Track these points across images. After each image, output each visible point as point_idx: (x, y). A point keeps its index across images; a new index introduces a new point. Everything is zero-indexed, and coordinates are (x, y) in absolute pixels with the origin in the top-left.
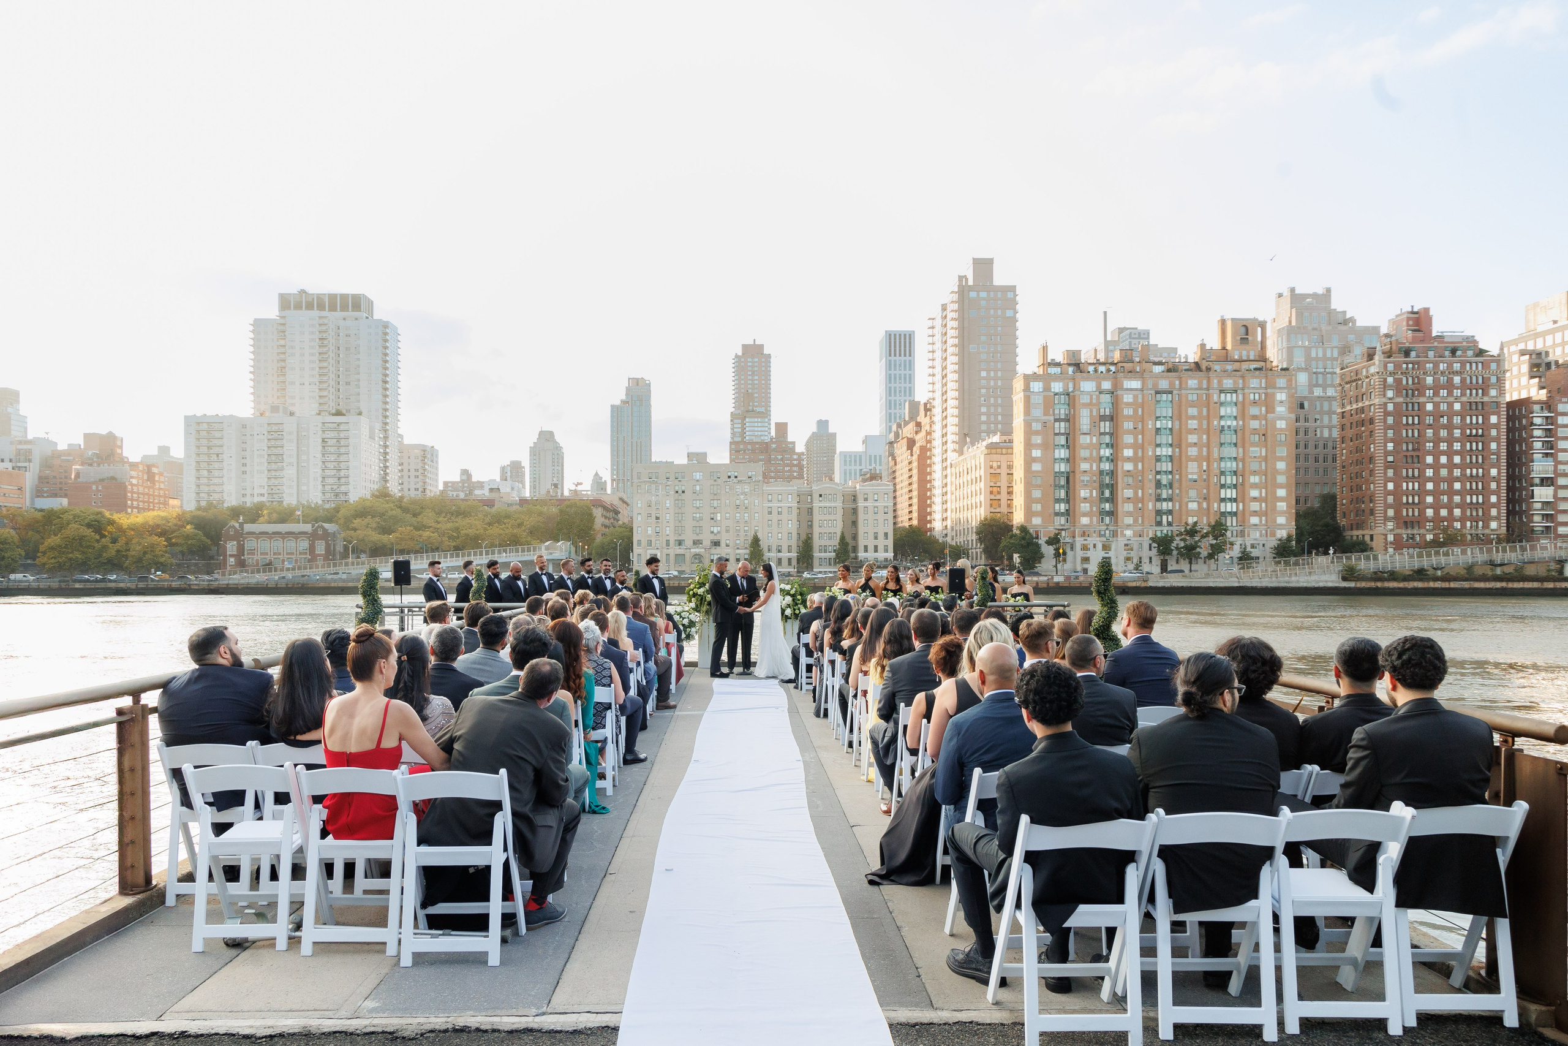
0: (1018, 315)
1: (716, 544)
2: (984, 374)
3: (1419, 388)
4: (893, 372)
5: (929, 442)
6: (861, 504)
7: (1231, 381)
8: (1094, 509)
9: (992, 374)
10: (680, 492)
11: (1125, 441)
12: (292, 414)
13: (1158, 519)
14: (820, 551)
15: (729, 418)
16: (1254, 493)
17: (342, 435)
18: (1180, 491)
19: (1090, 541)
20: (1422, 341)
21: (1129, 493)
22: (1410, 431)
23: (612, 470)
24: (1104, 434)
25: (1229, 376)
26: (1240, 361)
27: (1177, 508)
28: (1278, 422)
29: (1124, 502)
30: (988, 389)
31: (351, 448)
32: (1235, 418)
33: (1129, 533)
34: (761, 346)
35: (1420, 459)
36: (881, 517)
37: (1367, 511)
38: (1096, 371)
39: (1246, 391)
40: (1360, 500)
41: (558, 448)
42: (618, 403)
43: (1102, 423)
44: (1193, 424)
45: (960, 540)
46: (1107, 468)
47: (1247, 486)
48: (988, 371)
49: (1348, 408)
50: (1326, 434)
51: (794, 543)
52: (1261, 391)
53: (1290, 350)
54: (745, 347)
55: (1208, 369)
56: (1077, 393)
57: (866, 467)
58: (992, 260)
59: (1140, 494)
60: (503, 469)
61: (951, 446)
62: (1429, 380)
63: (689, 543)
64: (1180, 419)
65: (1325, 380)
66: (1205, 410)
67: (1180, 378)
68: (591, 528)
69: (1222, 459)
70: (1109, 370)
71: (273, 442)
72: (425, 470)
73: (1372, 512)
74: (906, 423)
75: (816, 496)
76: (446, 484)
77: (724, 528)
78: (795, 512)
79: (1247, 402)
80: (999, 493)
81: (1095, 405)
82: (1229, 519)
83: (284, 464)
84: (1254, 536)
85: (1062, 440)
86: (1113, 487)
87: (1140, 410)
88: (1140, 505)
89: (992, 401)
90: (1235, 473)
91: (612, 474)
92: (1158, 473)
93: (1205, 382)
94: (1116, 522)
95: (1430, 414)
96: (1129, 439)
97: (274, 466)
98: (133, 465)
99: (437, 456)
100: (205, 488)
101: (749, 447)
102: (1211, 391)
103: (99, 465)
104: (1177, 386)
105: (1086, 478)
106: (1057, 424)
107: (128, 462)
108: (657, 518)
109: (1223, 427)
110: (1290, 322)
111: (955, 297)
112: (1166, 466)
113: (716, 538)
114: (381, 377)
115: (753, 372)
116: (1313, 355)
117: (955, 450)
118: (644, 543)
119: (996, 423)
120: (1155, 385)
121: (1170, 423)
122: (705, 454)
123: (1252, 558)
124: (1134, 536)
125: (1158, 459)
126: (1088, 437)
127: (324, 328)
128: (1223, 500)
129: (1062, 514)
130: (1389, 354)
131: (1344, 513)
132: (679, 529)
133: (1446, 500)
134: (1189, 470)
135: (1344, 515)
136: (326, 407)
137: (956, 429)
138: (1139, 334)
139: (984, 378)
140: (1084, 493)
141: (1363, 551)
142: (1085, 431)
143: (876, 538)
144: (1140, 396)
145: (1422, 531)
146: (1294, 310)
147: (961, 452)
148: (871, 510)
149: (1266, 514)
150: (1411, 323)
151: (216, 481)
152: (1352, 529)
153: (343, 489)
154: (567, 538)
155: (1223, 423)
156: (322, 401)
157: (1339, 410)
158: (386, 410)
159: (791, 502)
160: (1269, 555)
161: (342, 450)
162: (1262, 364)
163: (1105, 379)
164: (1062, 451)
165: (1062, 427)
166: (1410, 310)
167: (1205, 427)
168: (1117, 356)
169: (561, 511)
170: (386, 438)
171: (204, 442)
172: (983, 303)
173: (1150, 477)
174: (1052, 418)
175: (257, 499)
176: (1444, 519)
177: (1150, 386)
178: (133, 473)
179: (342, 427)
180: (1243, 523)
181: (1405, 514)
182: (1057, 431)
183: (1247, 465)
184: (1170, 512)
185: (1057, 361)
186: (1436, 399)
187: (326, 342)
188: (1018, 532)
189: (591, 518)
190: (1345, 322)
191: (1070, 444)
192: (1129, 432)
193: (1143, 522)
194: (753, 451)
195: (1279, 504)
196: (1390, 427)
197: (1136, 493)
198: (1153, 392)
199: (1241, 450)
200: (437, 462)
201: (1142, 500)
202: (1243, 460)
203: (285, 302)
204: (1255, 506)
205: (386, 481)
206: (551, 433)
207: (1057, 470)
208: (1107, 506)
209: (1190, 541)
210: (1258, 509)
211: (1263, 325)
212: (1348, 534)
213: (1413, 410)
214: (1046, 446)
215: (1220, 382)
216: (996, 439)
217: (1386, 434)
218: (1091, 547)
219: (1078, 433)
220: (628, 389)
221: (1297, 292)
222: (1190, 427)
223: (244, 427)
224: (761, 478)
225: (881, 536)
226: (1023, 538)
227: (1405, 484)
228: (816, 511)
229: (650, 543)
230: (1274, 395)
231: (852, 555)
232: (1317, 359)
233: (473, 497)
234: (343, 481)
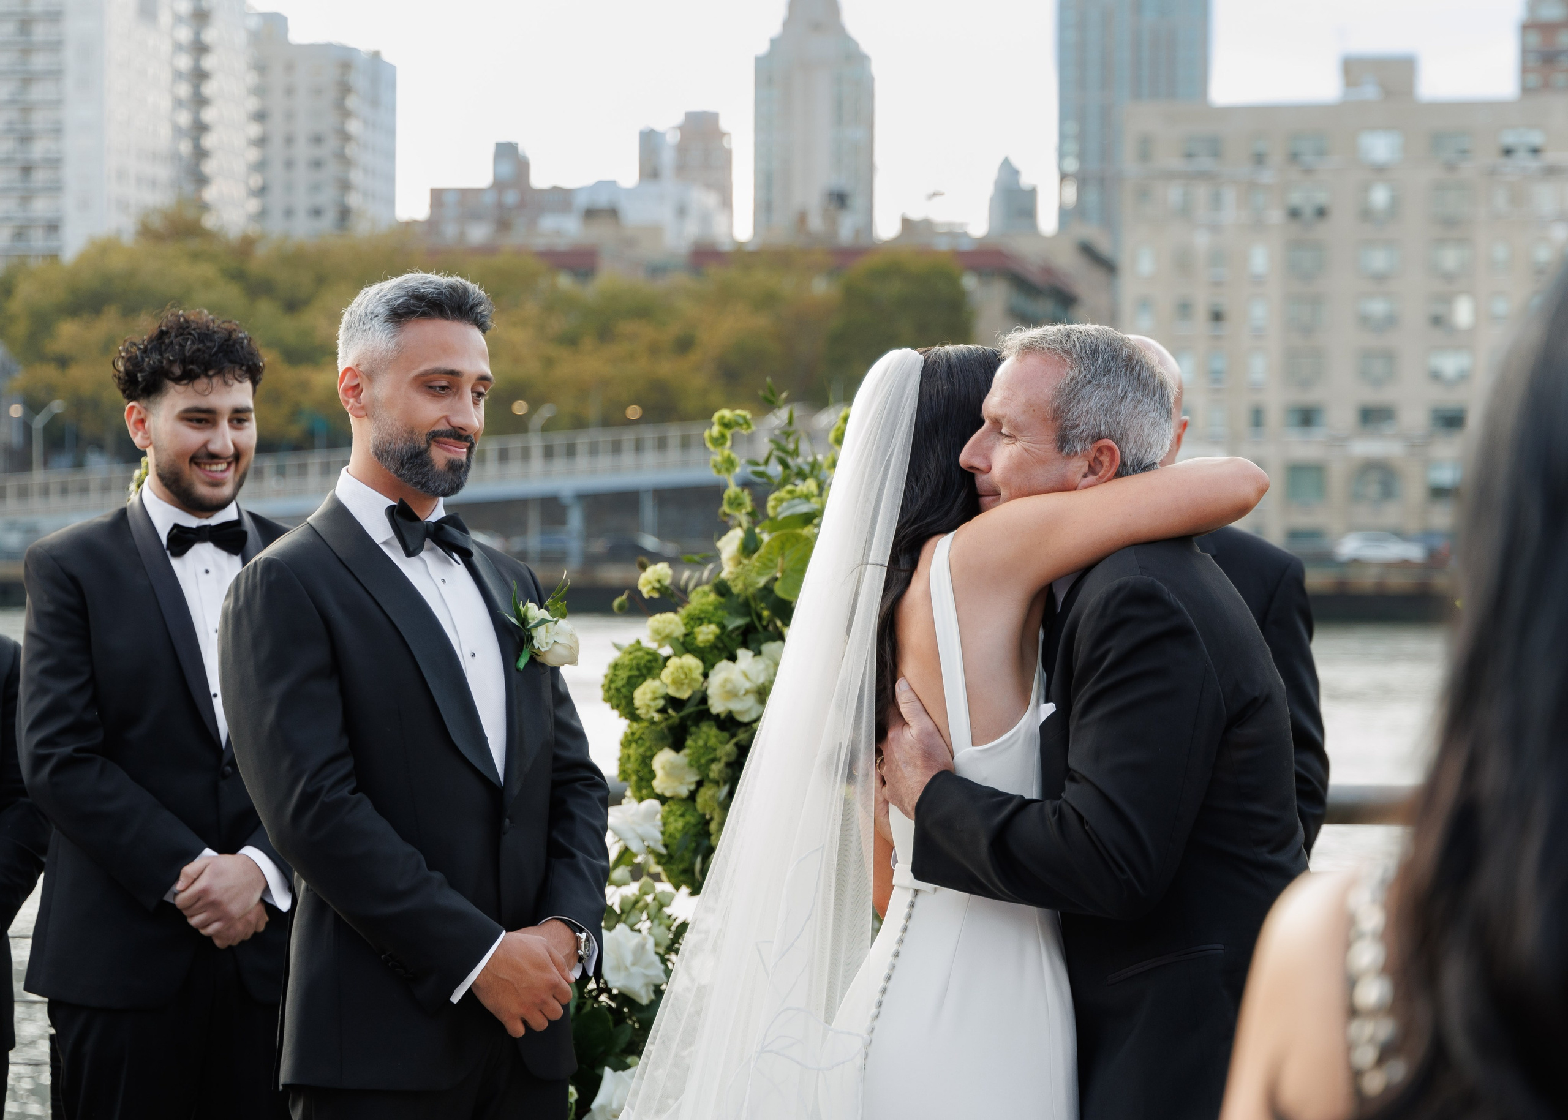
10: (1308, 211)
23: (1063, 142)
31: (70, 55)
60: (649, 140)
63: (1341, 417)
72: (345, 137)
91: (1062, 156)
99: (392, 88)
108: (1217, 317)
122: (1409, 66)
153: (41, 207)
170: (202, 18)
200: (392, 112)
205: (202, 180)
233: (517, 238)
234: (40, 177)
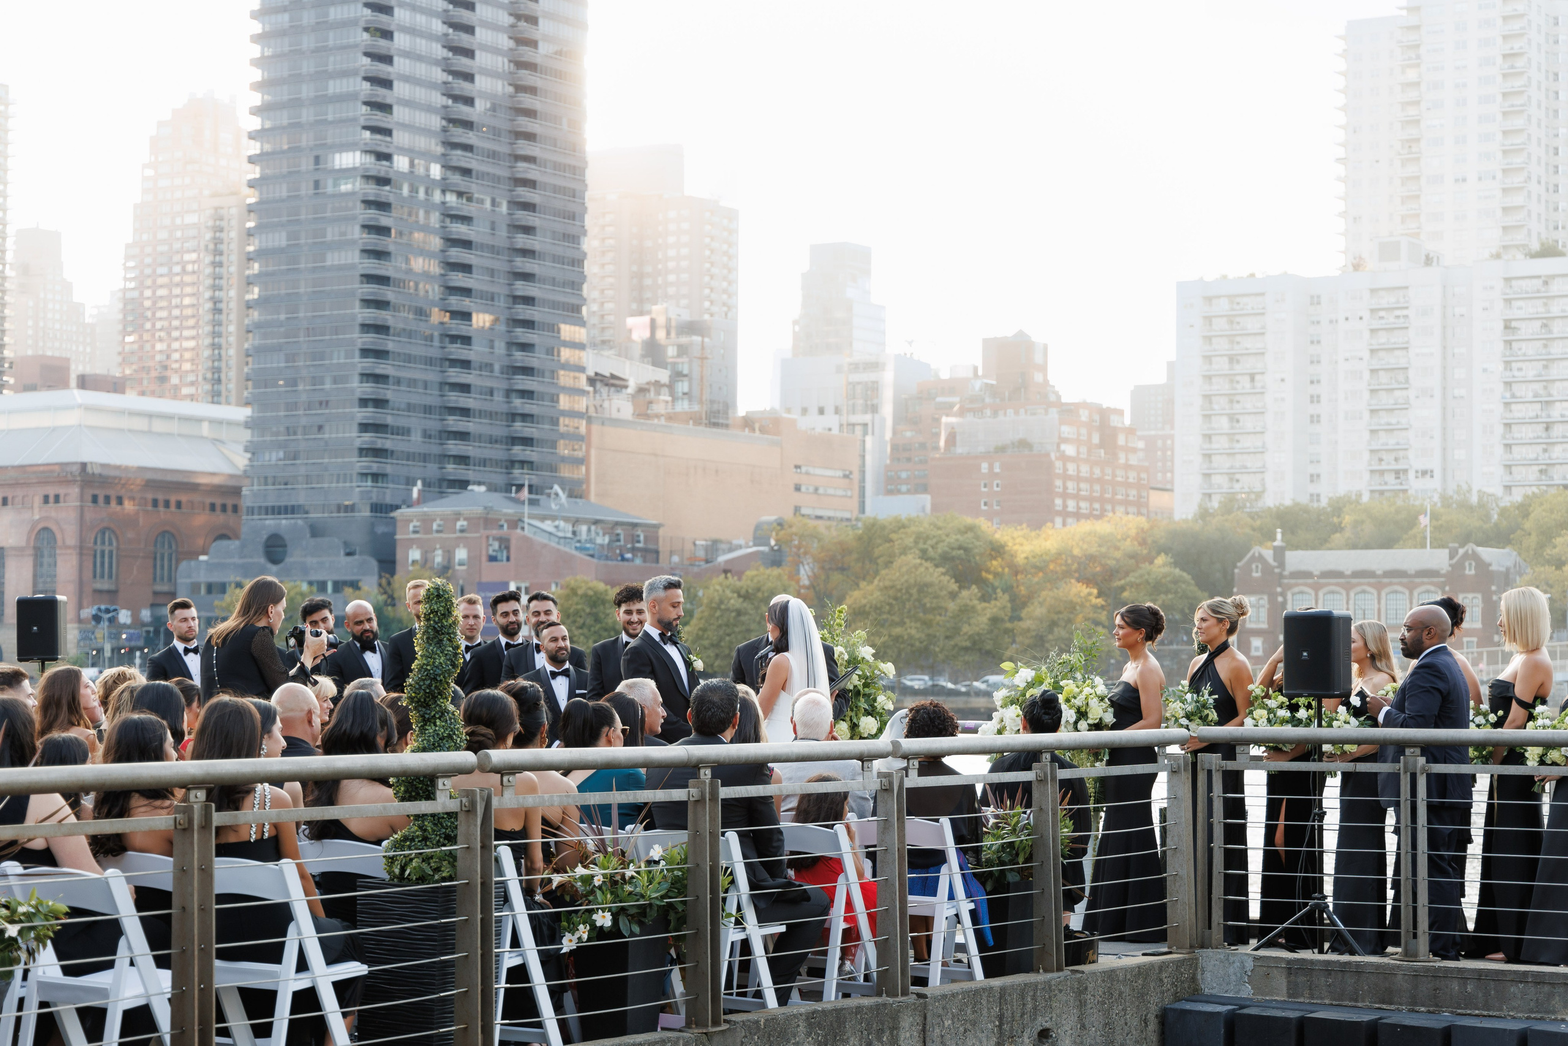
12: (1428, 261)
17: (1557, 308)
71: (1383, 338)
83: (1411, 394)
97: (1385, 400)
98: (1069, 411)
100: (1222, 463)
103: (995, 414)
107: (1058, 403)
136: (1519, 237)
151: (1247, 443)
153: (1557, 452)
156: (1509, 221)
161: (1556, 350)
171: (1223, 345)
175: (1342, 490)
178: (1067, 430)
179: (1555, 287)
223: (1315, 301)
234: (1558, 430)
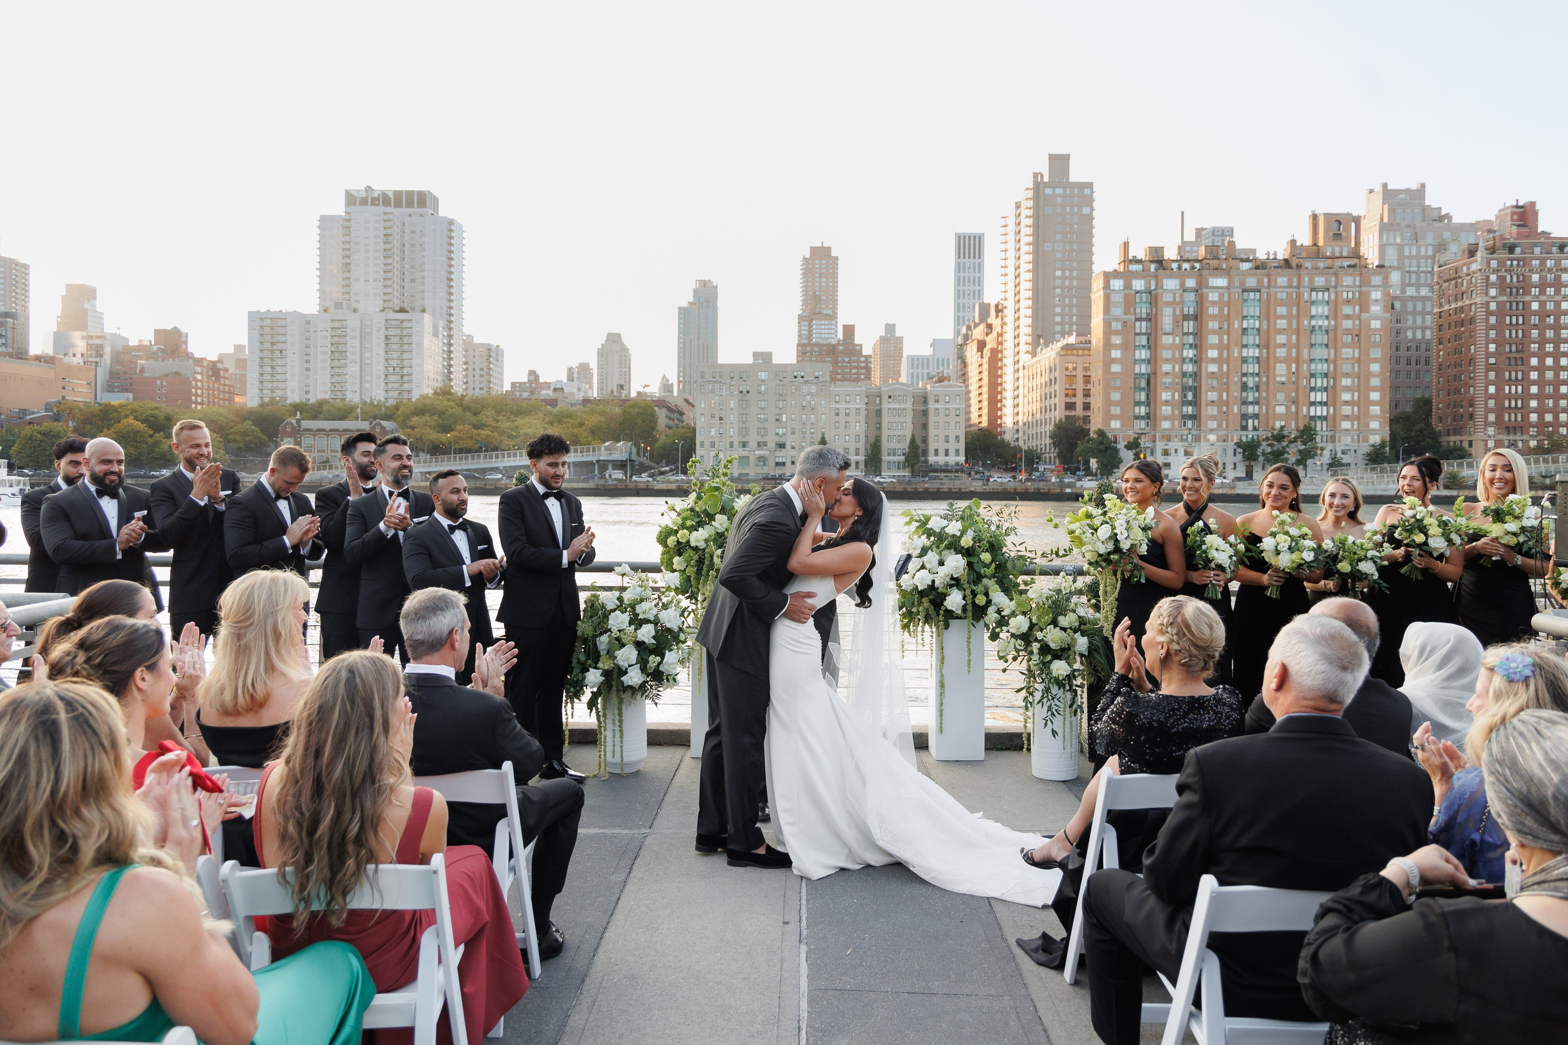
0: (1094, 213)
1: (782, 446)
2: (1058, 273)
3: (1524, 286)
4: (962, 275)
5: (1001, 343)
6: (932, 406)
7: (1323, 279)
8: (1176, 412)
9: (1067, 273)
10: (745, 392)
11: (1210, 341)
12: (355, 311)
13: (1244, 423)
14: (889, 455)
15: (797, 320)
16: (1346, 396)
17: (405, 333)
18: (1268, 394)
19: (1172, 446)
20: (1527, 237)
21: (1213, 396)
22: (1514, 332)
23: (679, 371)
24: (1188, 334)
25: (1321, 274)
26: (1333, 258)
27: (1264, 411)
28: (1373, 322)
29: (1207, 406)
30: (1063, 288)
31: (414, 346)
32: (1327, 317)
33: (1212, 438)
34: (829, 249)
35: (1524, 361)
36: (952, 419)
37: (1467, 416)
38: (1180, 268)
39: (1339, 289)
40: (1457, 405)
41: (624, 351)
42: (686, 305)
43: (1186, 323)
44: (1282, 324)
45: (1032, 444)
46: (1190, 369)
47: (1339, 389)
48: (1063, 271)
49: (1447, 307)
50: (1419, 335)
51: (861, 446)
52: (1355, 289)
53: (1382, 248)
54: (813, 249)
55: (1299, 266)
56: (1160, 291)
57: (933, 370)
58: (1068, 155)
59: (1225, 397)
60: (570, 370)
61: (1023, 348)
62: (1535, 278)
63: (753, 444)
64: (1268, 320)
65: (1418, 279)
66: (1295, 309)
67: (1269, 276)
68: (653, 429)
69: (1312, 361)
70: (1193, 268)
71: (336, 339)
72: (490, 369)
73: (1472, 416)
74: (976, 325)
75: (885, 397)
76: (513, 384)
77: (789, 430)
78: (863, 413)
79: (1340, 301)
80: (1074, 395)
81: (1178, 303)
82: (1319, 423)
83: (348, 361)
84: (1346, 441)
85: (1143, 340)
86: (1196, 390)
87: (1226, 309)
88: (1225, 409)
89: (1067, 301)
90: (1326, 375)
91: (679, 376)
92: (1244, 375)
93: (1295, 280)
94: (1199, 426)
95: (1535, 313)
96: (1213, 339)
97: (337, 363)
98: (199, 362)
99: (502, 355)
100: (269, 385)
101: (816, 349)
102: (1302, 289)
103: (163, 360)
104: (1266, 284)
105: (1168, 380)
106: (1138, 324)
107: (193, 358)
108: (721, 419)
109: (1314, 327)
110: (1382, 219)
111: (1030, 194)
112: (1252, 368)
113: (781, 440)
114: (445, 274)
115: (821, 274)
116: (1407, 253)
117: (1027, 352)
118: (707, 444)
119: (1071, 324)
120: (1242, 283)
121: (1257, 323)
122: (770, 355)
123: (1343, 465)
124: (1218, 440)
125: (1244, 360)
126: (1171, 337)
127: (389, 224)
128: (1313, 404)
129: (1142, 418)
130: (1492, 250)
131: (1440, 418)
132: (743, 431)
133: (1551, 404)
134: (1277, 372)
135: (1440, 420)
136: (390, 305)
137: (1029, 330)
138: (1223, 231)
139: (1059, 278)
140: (1165, 396)
141: (1462, 457)
142: (1167, 331)
143: (947, 441)
144: (1226, 295)
145: (1525, 437)
146: (1386, 206)
147: (1034, 354)
148: (942, 412)
149: (1358, 418)
150: (1515, 217)
151: (279, 377)
152: (1449, 435)
153: (406, 386)
154: (628, 439)
155: (1313, 323)
156: (386, 298)
157: (1436, 310)
158: (451, 308)
159: (859, 403)
160: (1361, 460)
161: (406, 347)
162: (1356, 261)
163: (1189, 276)
164: (1143, 352)
165: (1143, 327)
166: (1515, 204)
167: (1294, 326)
168: (1202, 252)
169: (624, 411)
170: (450, 336)
171: (268, 338)
172: (1059, 200)
173: (1236, 379)
174: (1133, 317)
175: (320, 396)
176: (1549, 424)
177: (1237, 284)
178: (199, 369)
179: (405, 324)
180: (1334, 427)
181: (1506, 418)
182: (1138, 331)
183: (1338, 367)
184: (1256, 416)
185: (1139, 258)
186: (1543, 298)
187: (390, 238)
188: (1095, 436)
189: (653, 419)
190: (1441, 219)
191: (1152, 345)
192: (1213, 332)
193: (1227, 426)
194: (820, 353)
195: (1372, 408)
196: (1492, 327)
197: (1220, 396)
198: (1240, 290)
199: (1332, 351)
200: (502, 362)
201: (1227, 404)
202: (1335, 362)
203: (351, 199)
204: (1346, 410)
205: (450, 380)
206: (619, 335)
207: (1137, 371)
208: (1190, 410)
209: (1277, 446)
210: (1349, 412)
211: (1357, 220)
212: (1444, 439)
213: (1517, 309)
214: (1125, 347)
215: (1311, 280)
216: (1072, 340)
217: (1487, 334)
218: (1173, 452)
219: (1160, 333)
220: (695, 291)
221: (1390, 187)
222: (1278, 326)
223: (308, 323)
224: (828, 378)
225: (952, 439)
226: (1101, 443)
227: (1507, 388)
228: (884, 413)
229: (713, 445)
230: (1368, 293)
231: (922, 459)
232: (1410, 257)
233: (536, 396)
234: (406, 378)
